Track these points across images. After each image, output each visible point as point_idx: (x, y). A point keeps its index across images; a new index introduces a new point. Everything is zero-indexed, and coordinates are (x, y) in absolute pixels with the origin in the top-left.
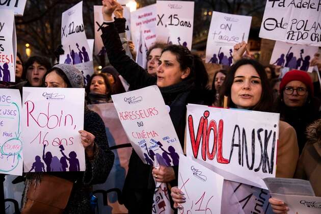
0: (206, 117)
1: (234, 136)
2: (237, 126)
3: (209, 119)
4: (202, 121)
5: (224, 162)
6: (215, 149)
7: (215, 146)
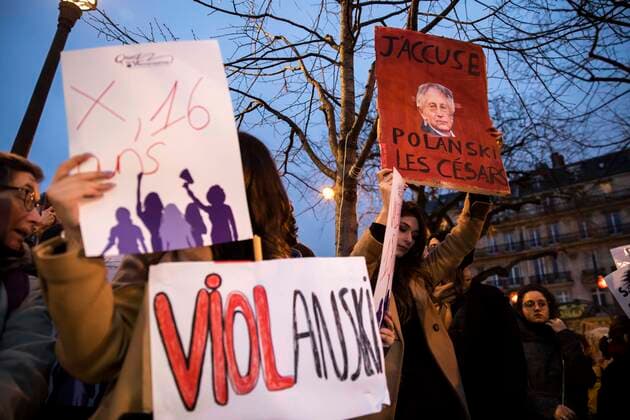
0: (214, 289)
1: (294, 315)
2: (297, 293)
3: (225, 291)
4: (204, 299)
5: (282, 384)
6: (255, 360)
7: (255, 352)
